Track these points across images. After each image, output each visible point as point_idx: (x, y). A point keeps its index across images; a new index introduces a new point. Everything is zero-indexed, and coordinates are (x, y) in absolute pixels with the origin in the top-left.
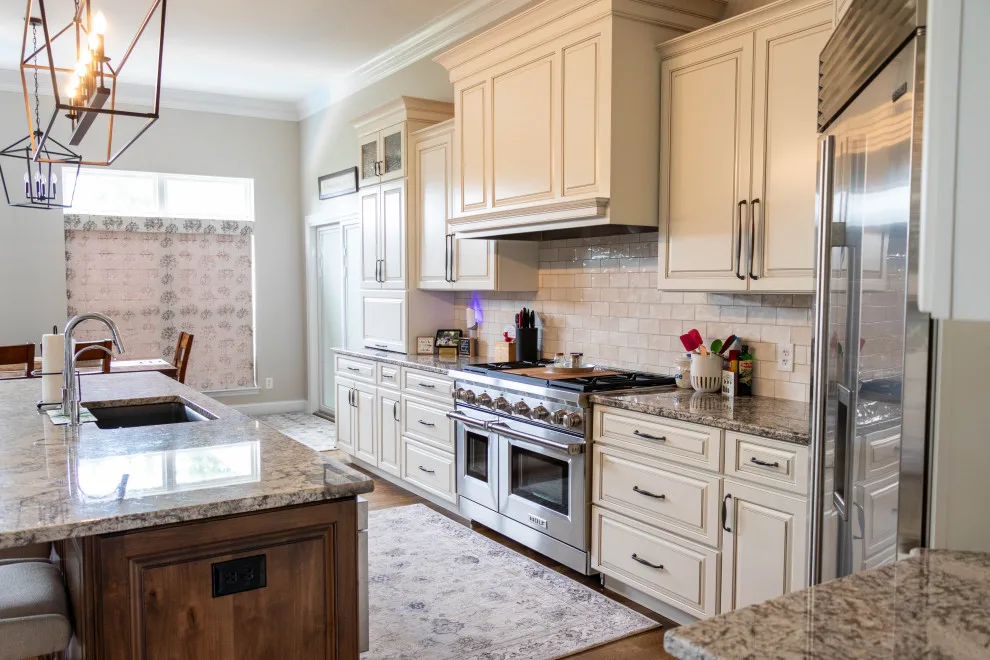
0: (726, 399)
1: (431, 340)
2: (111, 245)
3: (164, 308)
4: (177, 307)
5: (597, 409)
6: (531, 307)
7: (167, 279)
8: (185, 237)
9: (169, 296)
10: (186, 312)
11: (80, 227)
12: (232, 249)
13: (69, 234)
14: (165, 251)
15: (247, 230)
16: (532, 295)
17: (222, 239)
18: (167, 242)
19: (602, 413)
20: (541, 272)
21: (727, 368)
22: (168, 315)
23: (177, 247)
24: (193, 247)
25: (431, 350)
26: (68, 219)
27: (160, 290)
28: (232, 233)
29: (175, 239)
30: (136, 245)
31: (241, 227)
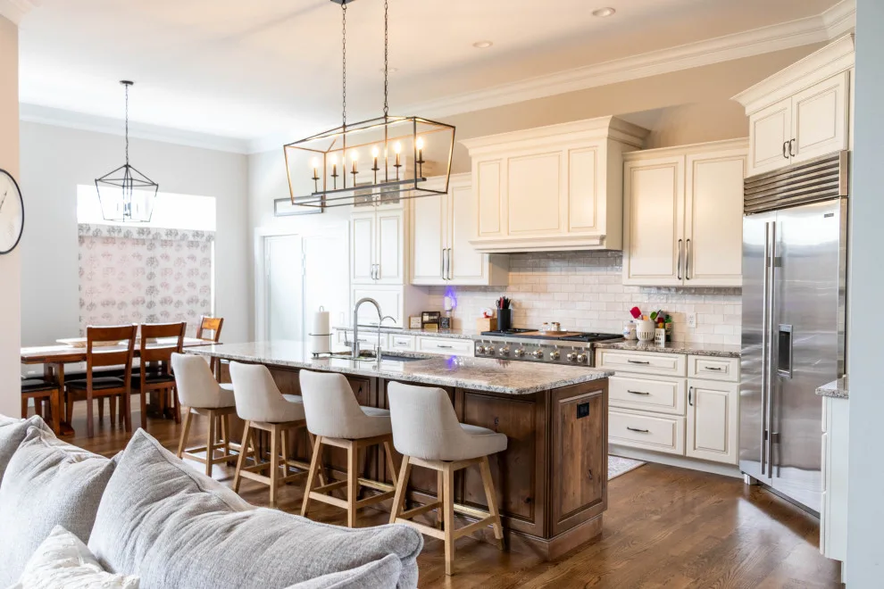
0: (659, 343)
1: (420, 319)
2: (111, 249)
3: (148, 299)
4: (157, 299)
7: (151, 276)
8: (165, 243)
9: (151, 290)
10: (165, 301)
11: (91, 233)
12: (197, 252)
13: (81, 239)
14: (150, 254)
15: (210, 238)
16: (504, 288)
17: (192, 244)
18: (152, 246)
20: (511, 273)
21: (657, 327)
22: (151, 305)
23: (159, 251)
24: (170, 251)
25: (420, 325)
26: (81, 227)
27: (146, 284)
28: (198, 240)
29: (157, 244)
30: (130, 249)
31: (206, 235)
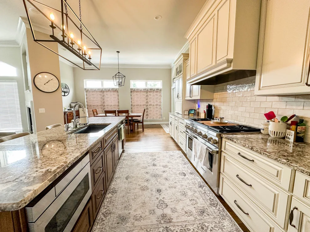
0: (288, 142)
1: (188, 112)
2: (138, 93)
3: (146, 104)
4: (148, 104)
5: (224, 140)
6: (211, 104)
7: (147, 99)
8: (150, 92)
9: (147, 102)
10: (150, 105)
11: (133, 90)
12: (158, 94)
13: (131, 92)
14: (147, 94)
15: (161, 90)
16: (212, 100)
17: (157, 92)
18: (147, 93)
19: (225, 142)
20: (215, 94)
22: (147, 106)
23: (149, 93)
24: (151, 93)
25: (188, 114)
26: (131, 89)
27: (146, 101)
28: (158, 90)
29: (148, 92)
30: (142, 93)
31: (160, 89)
